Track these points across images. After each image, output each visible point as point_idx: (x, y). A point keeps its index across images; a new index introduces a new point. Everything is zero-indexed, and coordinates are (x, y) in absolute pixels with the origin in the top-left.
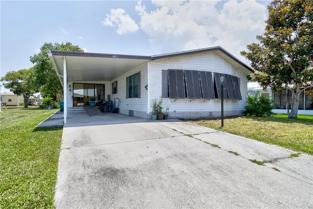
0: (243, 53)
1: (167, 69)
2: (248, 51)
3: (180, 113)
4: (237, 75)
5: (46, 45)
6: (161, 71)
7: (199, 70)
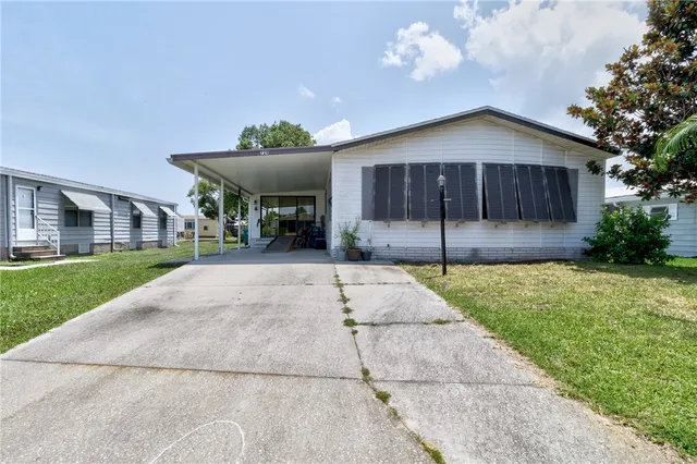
0: (575, 111)
1: (372, 165)
2: (587, 104)
3: (399, 249)
4: (569, 164)
5: (246, 130)
6: (360, 170)
7: (441, 162)
